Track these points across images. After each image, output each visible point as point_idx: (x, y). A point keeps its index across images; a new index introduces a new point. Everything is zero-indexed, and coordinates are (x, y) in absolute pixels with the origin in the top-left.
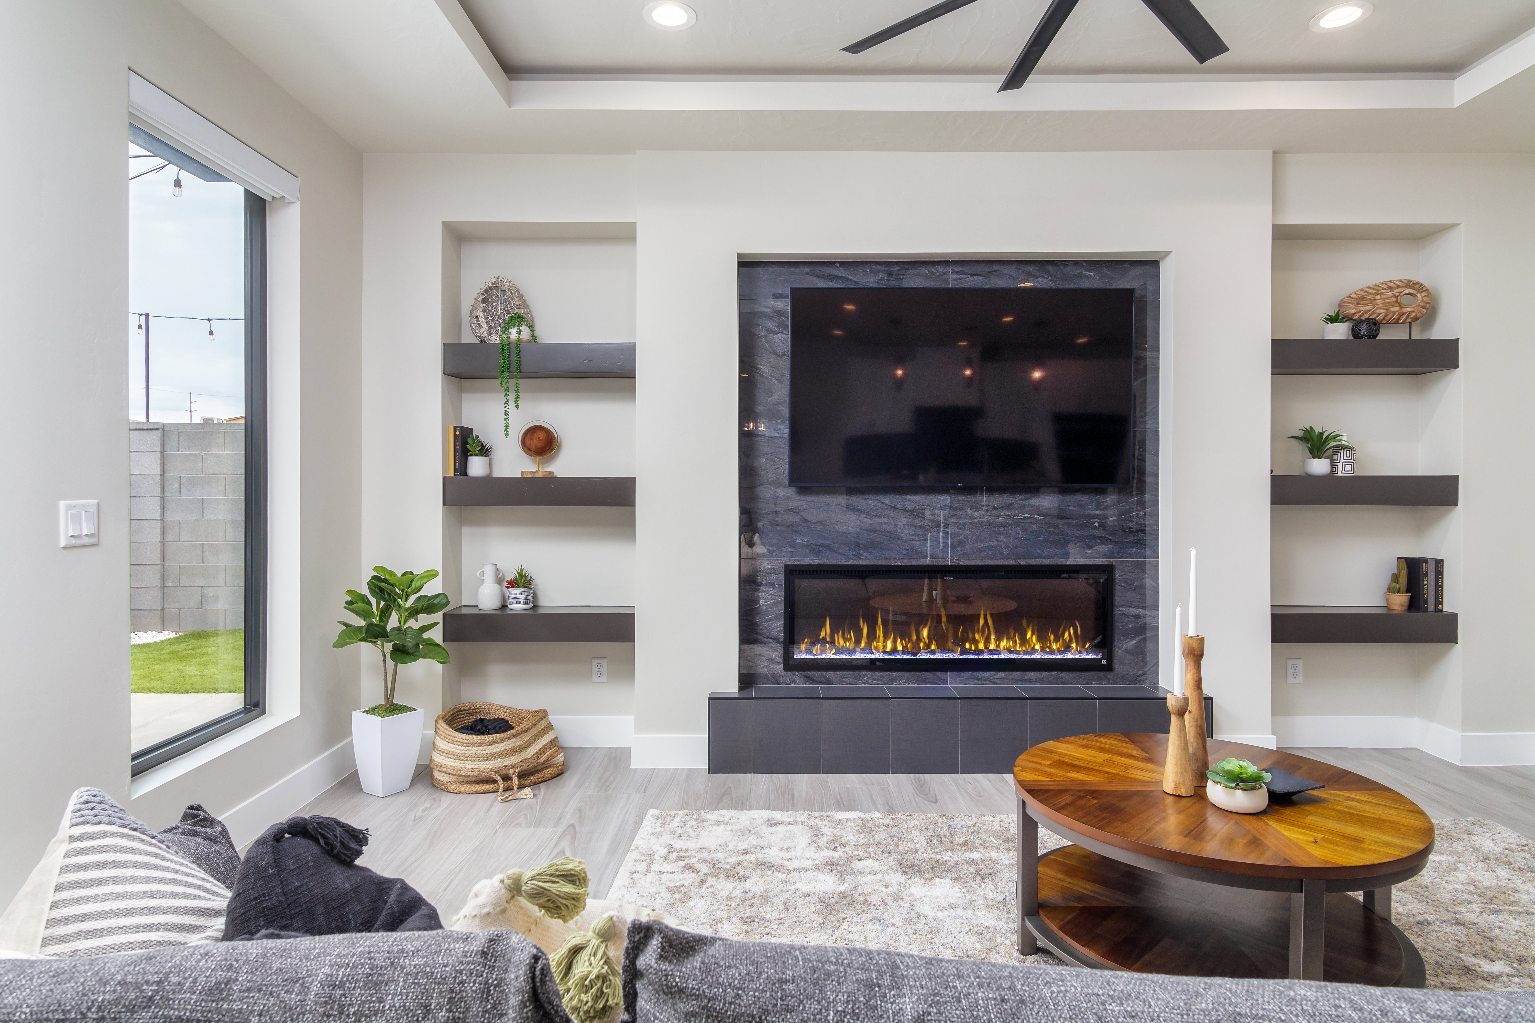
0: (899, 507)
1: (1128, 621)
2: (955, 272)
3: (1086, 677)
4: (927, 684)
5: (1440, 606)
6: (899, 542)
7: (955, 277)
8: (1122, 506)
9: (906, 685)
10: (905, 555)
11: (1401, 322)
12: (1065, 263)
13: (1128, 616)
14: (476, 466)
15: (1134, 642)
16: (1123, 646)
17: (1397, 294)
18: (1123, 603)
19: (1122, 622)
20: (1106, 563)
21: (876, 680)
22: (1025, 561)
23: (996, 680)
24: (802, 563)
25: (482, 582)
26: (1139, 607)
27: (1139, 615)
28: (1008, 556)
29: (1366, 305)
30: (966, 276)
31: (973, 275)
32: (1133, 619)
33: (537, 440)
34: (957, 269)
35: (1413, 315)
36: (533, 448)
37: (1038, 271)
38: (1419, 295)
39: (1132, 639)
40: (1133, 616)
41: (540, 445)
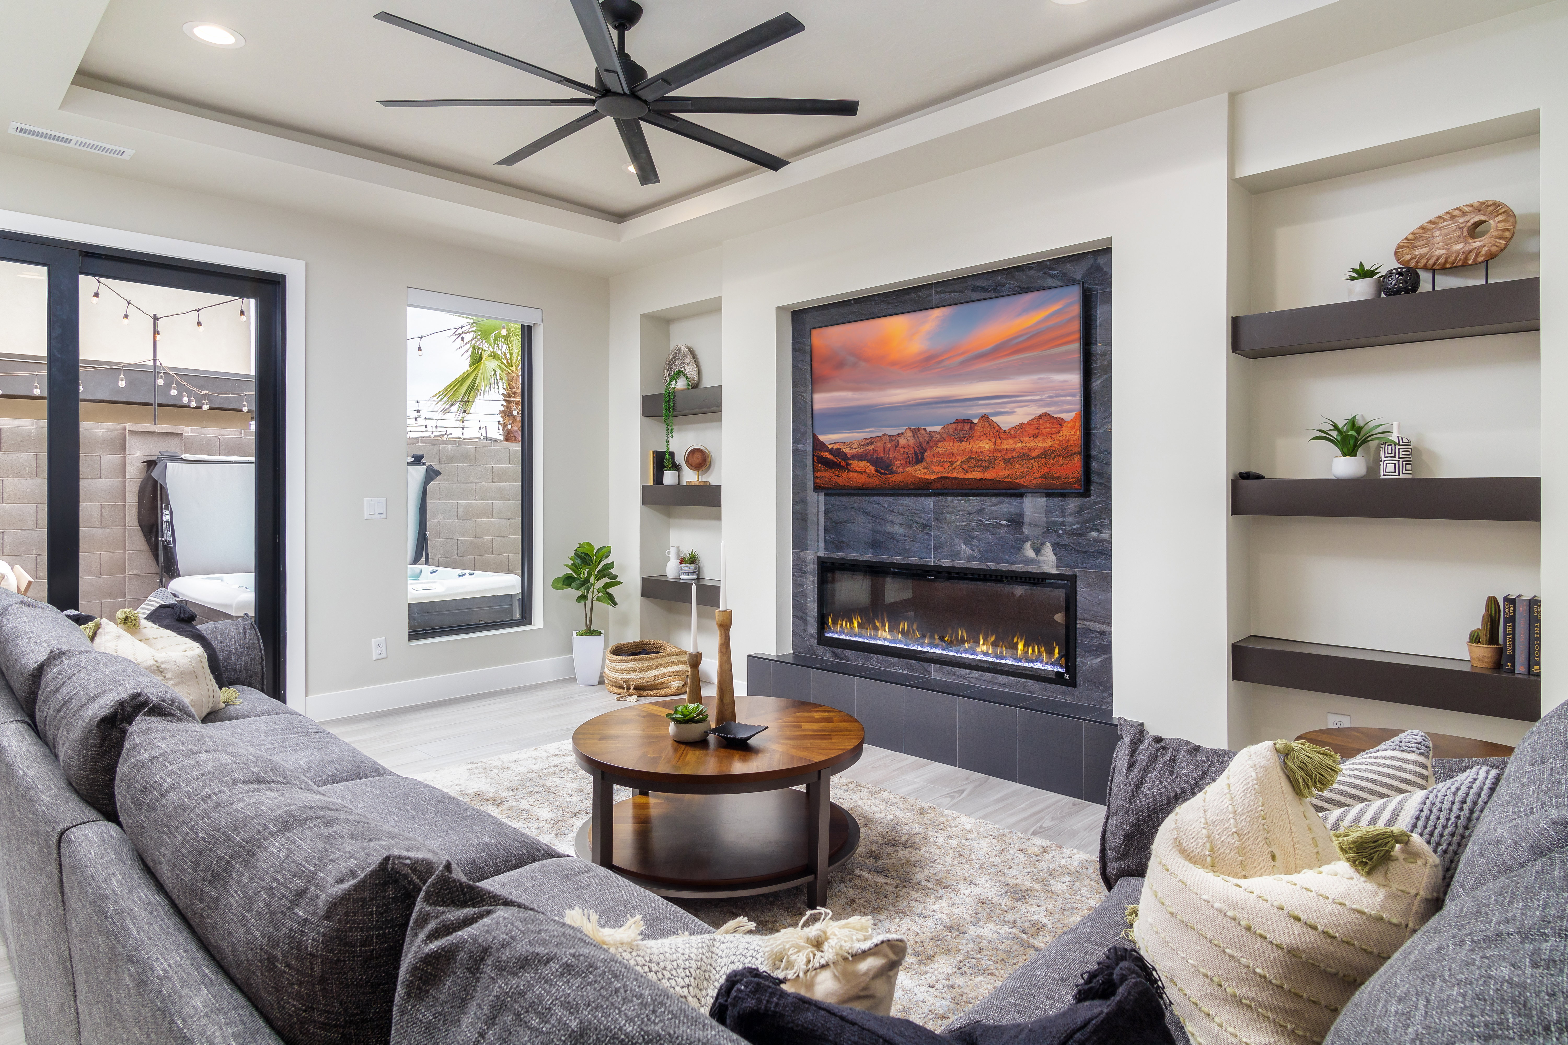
0: (895, 510)
1: (1092, 637)
2: (937, 293)
3: (1052, 690)
4: (916, 673)
5: (1536, 667)
6: (895, 542)
7: (937, 297)
8: (1086, 513)
9: (901, 671)
10: (899, 554)
11: (1470, 262)
12: (1029, 267)
13: (1092, 631)
14: (669, 478)
15: (1099, 660)
16: (1086, 662)
17: (1462, 225)
18: (1086, 616)
19: (1086, 637)
20: (1070, 573)
21: (880, 663)
22: (995, 566)
23: (971, 679)
24: (829, 556)
25: (668, 559)
26: (1103, 623)
27: (1104, 632)
28: (980, 560)
29: (1423, 246)
30: (945, 295)
31: (950, 292)
32: (1098, 635)
33: (697, 459)
34: (938, 290)
35: (1484, 251)
36: (694, 465)
37: (1006, 279)
38: (1491, 222)
39: (1097, 656)
40: (1098, 632)
41: (698, 462)
